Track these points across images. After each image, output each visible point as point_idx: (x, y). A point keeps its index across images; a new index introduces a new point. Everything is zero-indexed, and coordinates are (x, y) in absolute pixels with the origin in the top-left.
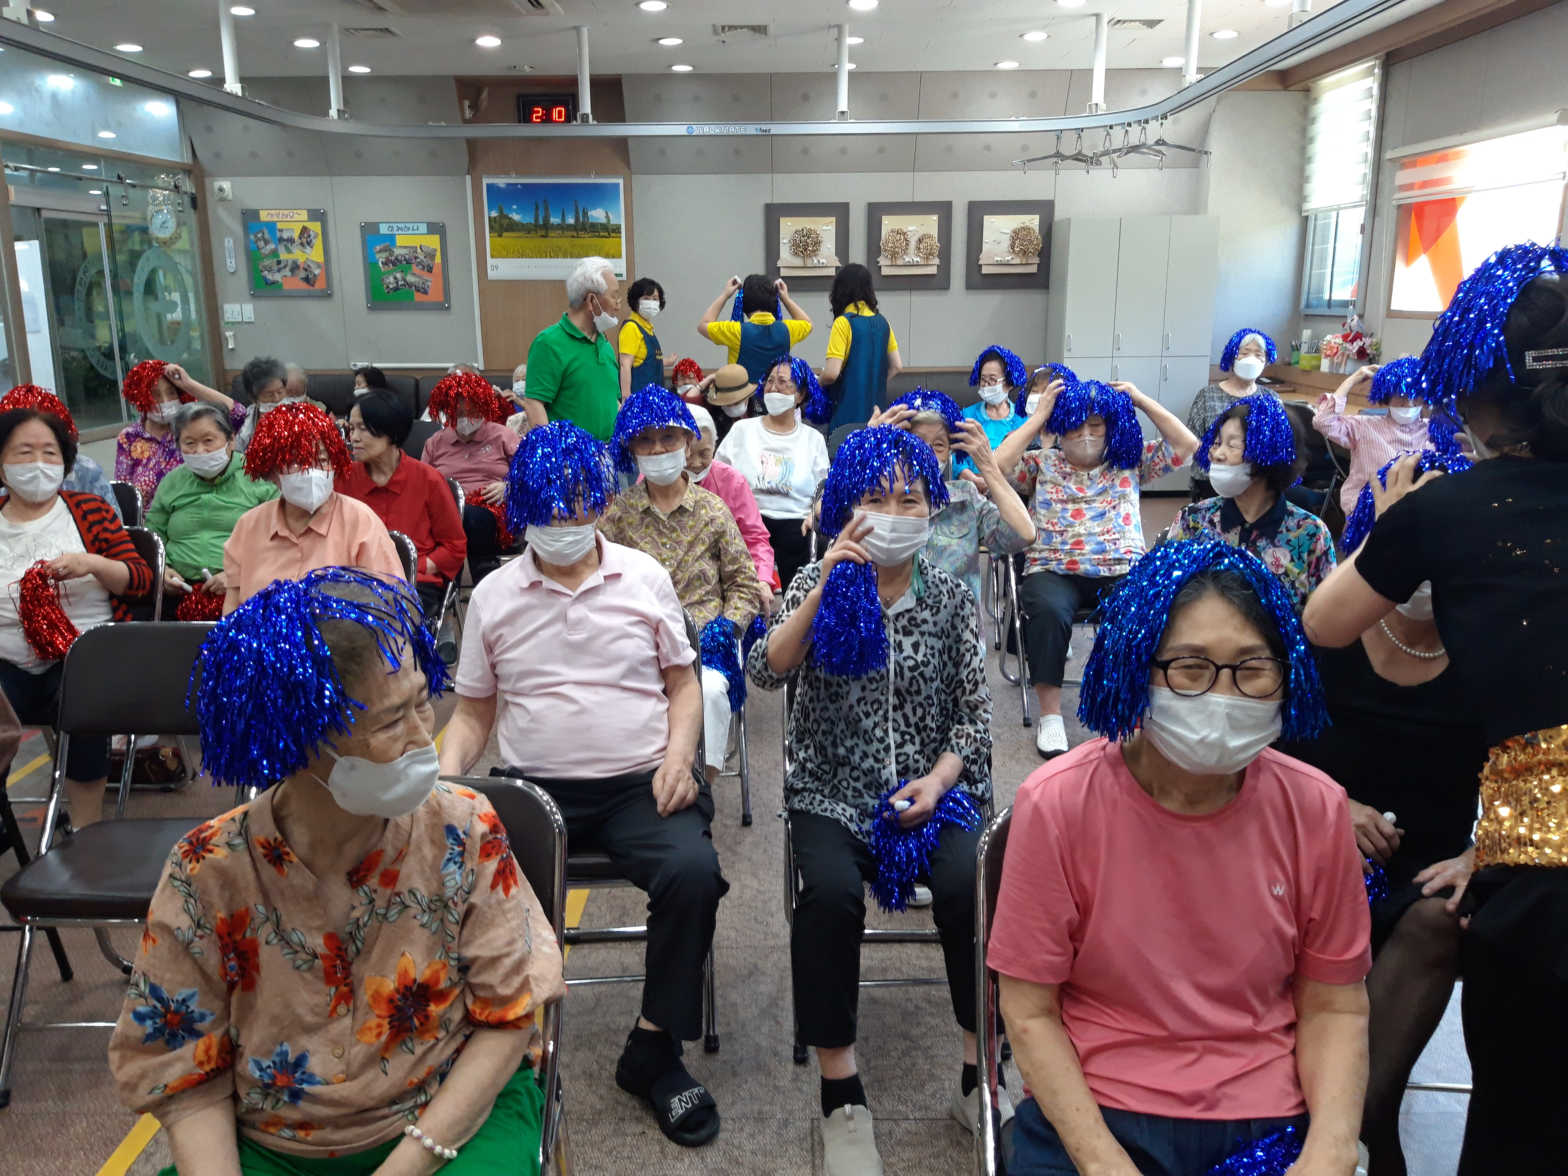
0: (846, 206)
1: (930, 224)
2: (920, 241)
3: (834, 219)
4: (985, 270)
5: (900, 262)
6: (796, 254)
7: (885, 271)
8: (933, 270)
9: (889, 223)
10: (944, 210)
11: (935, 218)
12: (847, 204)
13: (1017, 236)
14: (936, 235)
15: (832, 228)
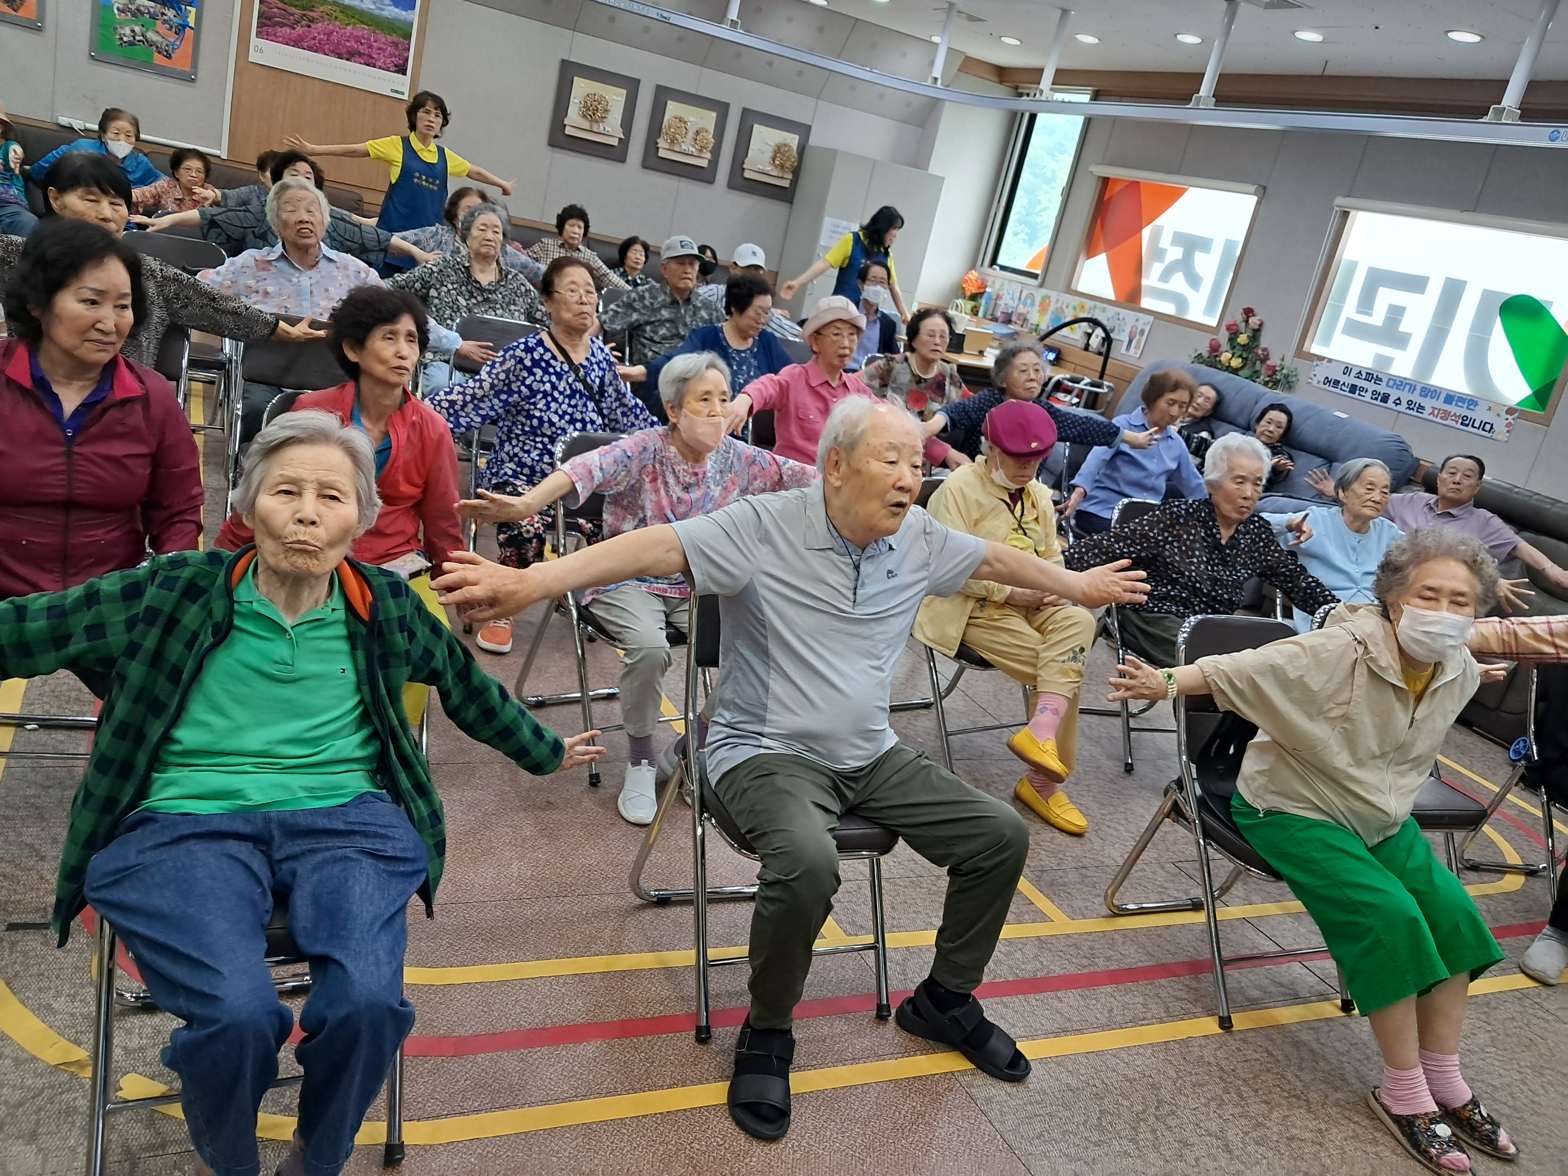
0: (637, 82)
1: (709, 119)
2: (698, 133)
3: (625, 92)
4: (747, 174)
5: (677, 149)
6: (584, 116)
7: (662, 153)
8: (704, 163)
9: (673, 109)
10: (722, 109)
11: (714, 115)
12: (639, 81)
13: (779, 150)
14: (712, 131)
15: (622, 99)
